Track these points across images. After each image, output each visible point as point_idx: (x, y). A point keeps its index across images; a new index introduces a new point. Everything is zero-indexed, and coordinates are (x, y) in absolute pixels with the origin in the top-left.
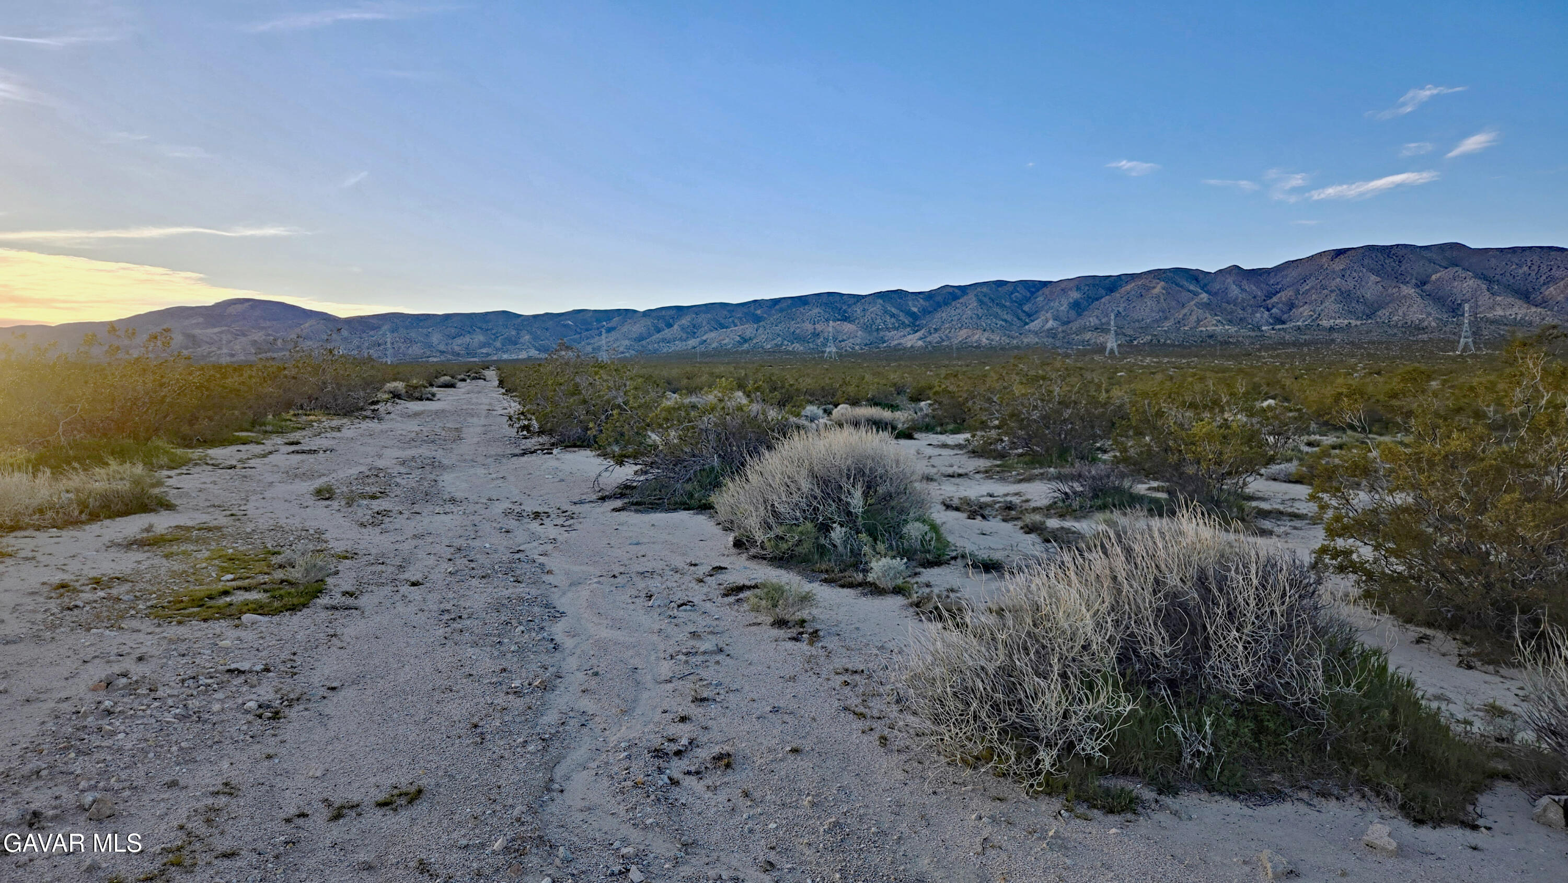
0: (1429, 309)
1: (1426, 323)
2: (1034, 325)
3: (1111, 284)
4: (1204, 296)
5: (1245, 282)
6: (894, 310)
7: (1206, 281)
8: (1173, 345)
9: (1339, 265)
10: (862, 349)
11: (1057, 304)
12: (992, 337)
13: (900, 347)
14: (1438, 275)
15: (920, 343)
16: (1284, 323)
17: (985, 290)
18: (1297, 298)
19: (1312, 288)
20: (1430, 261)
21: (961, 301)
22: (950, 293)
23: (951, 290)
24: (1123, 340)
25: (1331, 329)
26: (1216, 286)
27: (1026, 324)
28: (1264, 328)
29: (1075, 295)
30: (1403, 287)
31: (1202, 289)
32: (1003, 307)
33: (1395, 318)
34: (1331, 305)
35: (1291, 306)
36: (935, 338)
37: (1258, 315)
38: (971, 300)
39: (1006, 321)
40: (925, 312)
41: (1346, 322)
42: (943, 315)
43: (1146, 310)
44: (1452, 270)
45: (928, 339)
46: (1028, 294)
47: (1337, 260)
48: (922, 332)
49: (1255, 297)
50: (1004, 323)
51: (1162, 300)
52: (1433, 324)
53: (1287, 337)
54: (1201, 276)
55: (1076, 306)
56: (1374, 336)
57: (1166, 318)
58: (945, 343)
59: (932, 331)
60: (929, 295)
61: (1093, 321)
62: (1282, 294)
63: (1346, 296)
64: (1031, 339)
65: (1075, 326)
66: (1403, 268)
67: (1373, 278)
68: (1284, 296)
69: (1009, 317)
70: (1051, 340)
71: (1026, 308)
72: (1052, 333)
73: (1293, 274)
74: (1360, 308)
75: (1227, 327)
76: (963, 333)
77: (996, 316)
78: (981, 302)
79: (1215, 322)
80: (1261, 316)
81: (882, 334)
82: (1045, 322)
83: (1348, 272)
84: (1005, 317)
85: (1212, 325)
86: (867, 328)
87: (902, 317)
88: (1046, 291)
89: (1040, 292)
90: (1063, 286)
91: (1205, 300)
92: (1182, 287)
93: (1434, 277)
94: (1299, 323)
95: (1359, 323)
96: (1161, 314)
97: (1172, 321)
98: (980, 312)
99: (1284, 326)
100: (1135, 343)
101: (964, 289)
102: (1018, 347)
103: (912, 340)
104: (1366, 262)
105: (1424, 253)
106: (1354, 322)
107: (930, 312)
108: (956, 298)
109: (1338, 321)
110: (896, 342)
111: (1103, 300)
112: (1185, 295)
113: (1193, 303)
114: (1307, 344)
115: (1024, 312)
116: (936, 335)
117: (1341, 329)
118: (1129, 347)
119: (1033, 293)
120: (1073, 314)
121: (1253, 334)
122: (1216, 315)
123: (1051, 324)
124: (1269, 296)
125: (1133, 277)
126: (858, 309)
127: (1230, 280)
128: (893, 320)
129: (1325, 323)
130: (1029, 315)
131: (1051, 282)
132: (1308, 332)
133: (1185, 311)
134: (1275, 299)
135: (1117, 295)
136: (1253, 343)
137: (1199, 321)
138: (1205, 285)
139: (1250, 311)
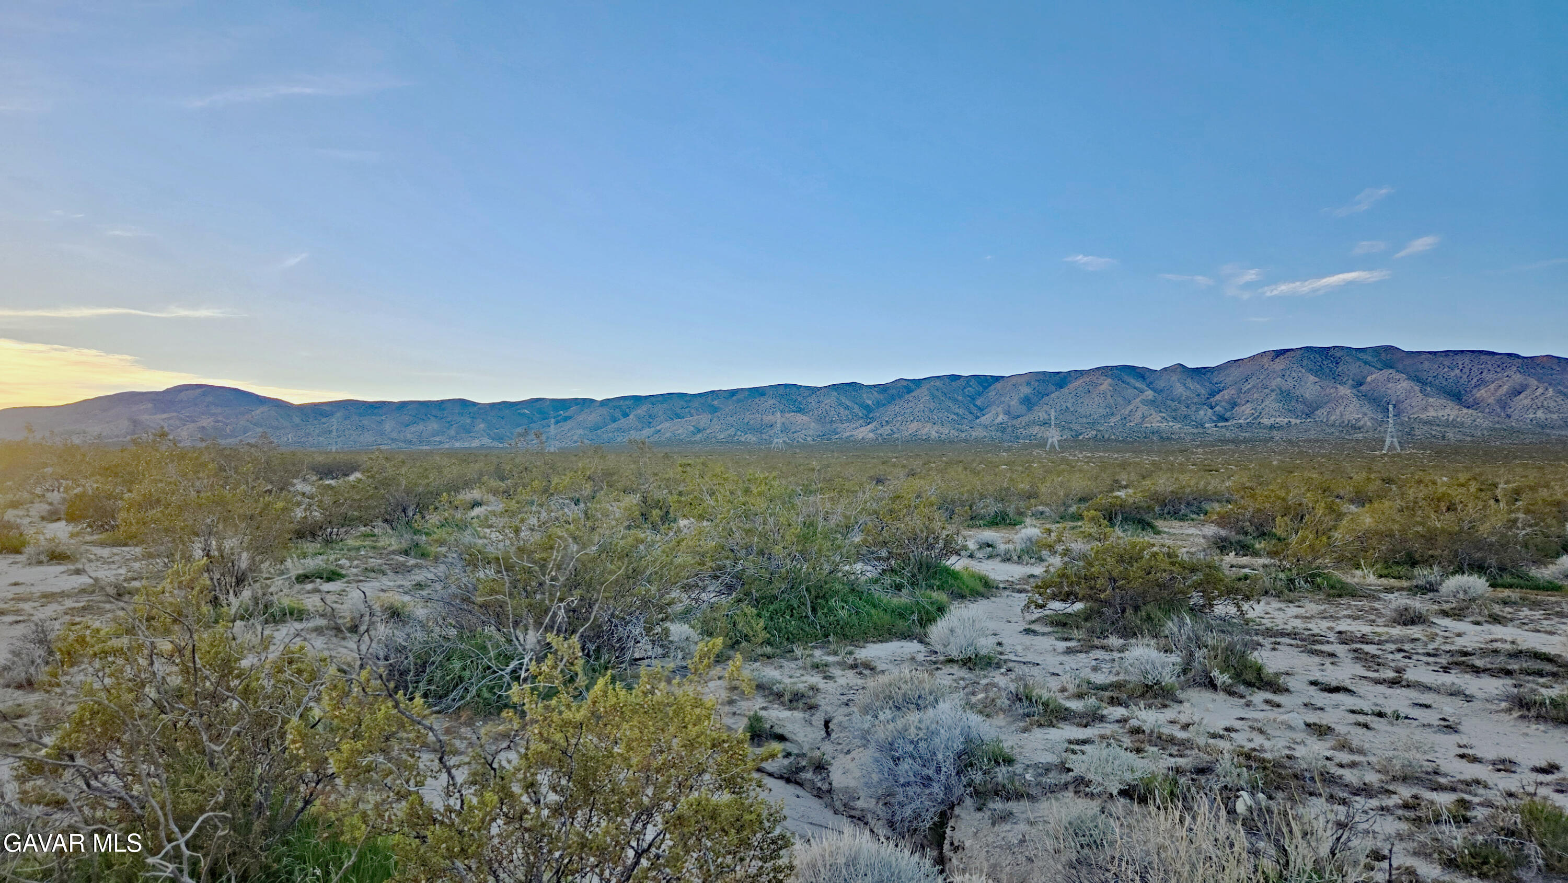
0: (1364, 409)
1: (1362, 423)
2: (985, 419)
3: (1060, 380)
4: (1149, 394)
5: (1189, 380)
6: (848, 403)
7: (1151, 379)
8: (1116, 440)
9: (1279, 364)
10: (814, 440)
11: (1008, 398)
12: (942, 430)
13: (852, 439)
14: (1374, 376)
15: (871, 435)
16: (1227, 420)
17: (938, 383)
18: (1239, 397)
19: (1254, 386)
20: (1366, 363)
21: (913, 394)
22: (905, 387)
23: (905, 383)
24: (1067, 435)
25: (1272, 427)
26: (1161, 384)
27: (977, 417)
28: (1207, 425)
29: (1026, 390)
30: (1341, 388)
31: (1148, 386)
32: (955, 401)
33: (1333, 418)
34: (1271, 404)
35: (1234, 405)
36: (886, 430)
37: (1202, 413)
38: (923, 393)
39: (957, 414)
40: (879, 404)
41: (1286, 420)
42: (897, 408)
43: (1093, 406)
44: (1387, 372)
45: (879, 432)
46: (981, 389)
47: (1277, 360)
48: (874, 424)
49: (1198, 395)
50: (955, 417)
51: (1109, 397)
52: (1369, 424)
53: (1228, 434)
54: (1148, 374)
55: (1028, 402)
56: (1312, 435)
57: (1112, 414)
58: (895, 436)
59: (884, 423)
60: (882, 389)
61: (1042, 416)
62: (1225, 392)
63: (1286, 396)
64: (978, 433)
65: (1024, 419)
66: (1340, 369)
67: (1312, 378)
68: (1226, 394)
69: (961, 411)
70: (999, 434)
71: (978, 402)
72: (1002, 428)
73: (1236, 373)
74: (1300, 407)
75: (1171, 424)
76: (913, 427)
77: (948, 410)
78: (934, 397)
79: (1159, 419)
80: (1205, 414)
81: (834, 426)
82: (996, 416)
83: (1288, 373)
84: (957, 411)
85: (1156, 421)
86: (820, 420)
87: (856, 409)
88: (998, 385)
89: (992, 387)
90: (1014, 381)
91: (1150, 397)
92: (1128, 384)
93: (1369, 379)
94: (1241, 421)
95: (1298, 421)
96: (1108, 410)
97: (1118, 418)
98: (932, 406)
99: (1227, 424)
100: (1081, 438)
101: (918, 383)
102: (966, 441)
103: (864, 432)
104: (1305, 362)
105: (1360, 355)
106: (1293, 421)
107: (884, 405)
108: (909, 391)
109: (1278, 420)
110: (848, 434)
111: (1053, 395)
112: (1130, 392)
113: (1138, 400)
114: (1245, 441)
115: (976, 406)
116: (888, 428)
117: (1280, 428)
118: (1075, 442)
119: (985, 388)
120: (1023, 408)
121: (1195, 431)
122: (1161, 412)
123: (1001, 418)
124: (1212, 394)
125: (1082, 373)
126: (813, 400)
127: (1174, 378)
128: (847, 412)
129: (1266, 421)
130: (981, 409)
131: (1003, 377)
132: (1249, 429)
133: (1131, 407)
134: (1218, 397)
135: (1065, 391)
136: (1194, 440)
137: (1144, 417)
138: (1151, 383)
139: (1194, 409)
